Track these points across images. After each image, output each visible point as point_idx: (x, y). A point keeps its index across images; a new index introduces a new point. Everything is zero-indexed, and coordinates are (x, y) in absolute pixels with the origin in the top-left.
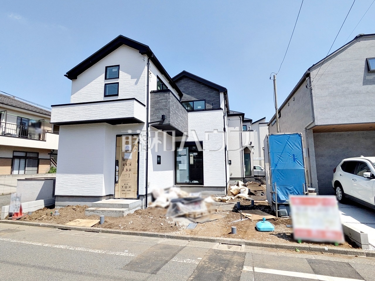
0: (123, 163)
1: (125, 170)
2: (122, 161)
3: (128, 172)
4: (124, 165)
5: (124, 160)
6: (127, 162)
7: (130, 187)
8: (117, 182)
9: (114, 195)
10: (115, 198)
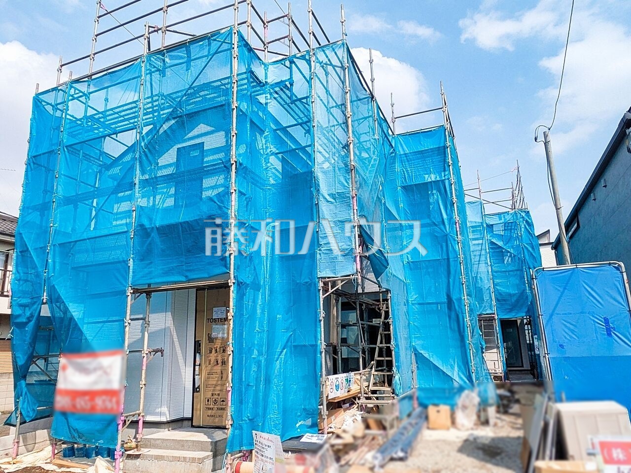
2: (208, 342)
5: (211, 340)
7: (223, 401)
8: (198, 390)
9: (191, 419)
10: (193, 426)
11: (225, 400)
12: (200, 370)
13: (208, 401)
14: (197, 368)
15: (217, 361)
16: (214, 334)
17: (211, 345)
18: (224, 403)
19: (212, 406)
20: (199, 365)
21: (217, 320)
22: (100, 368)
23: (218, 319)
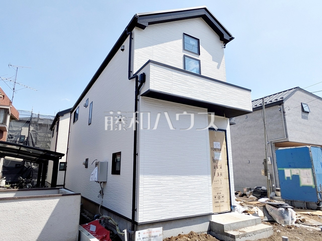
0: (214, 165)
1: (216, 174)
3: (220, 177)
4: (215, 168)
5: (214, 160)
6: (218, 165)
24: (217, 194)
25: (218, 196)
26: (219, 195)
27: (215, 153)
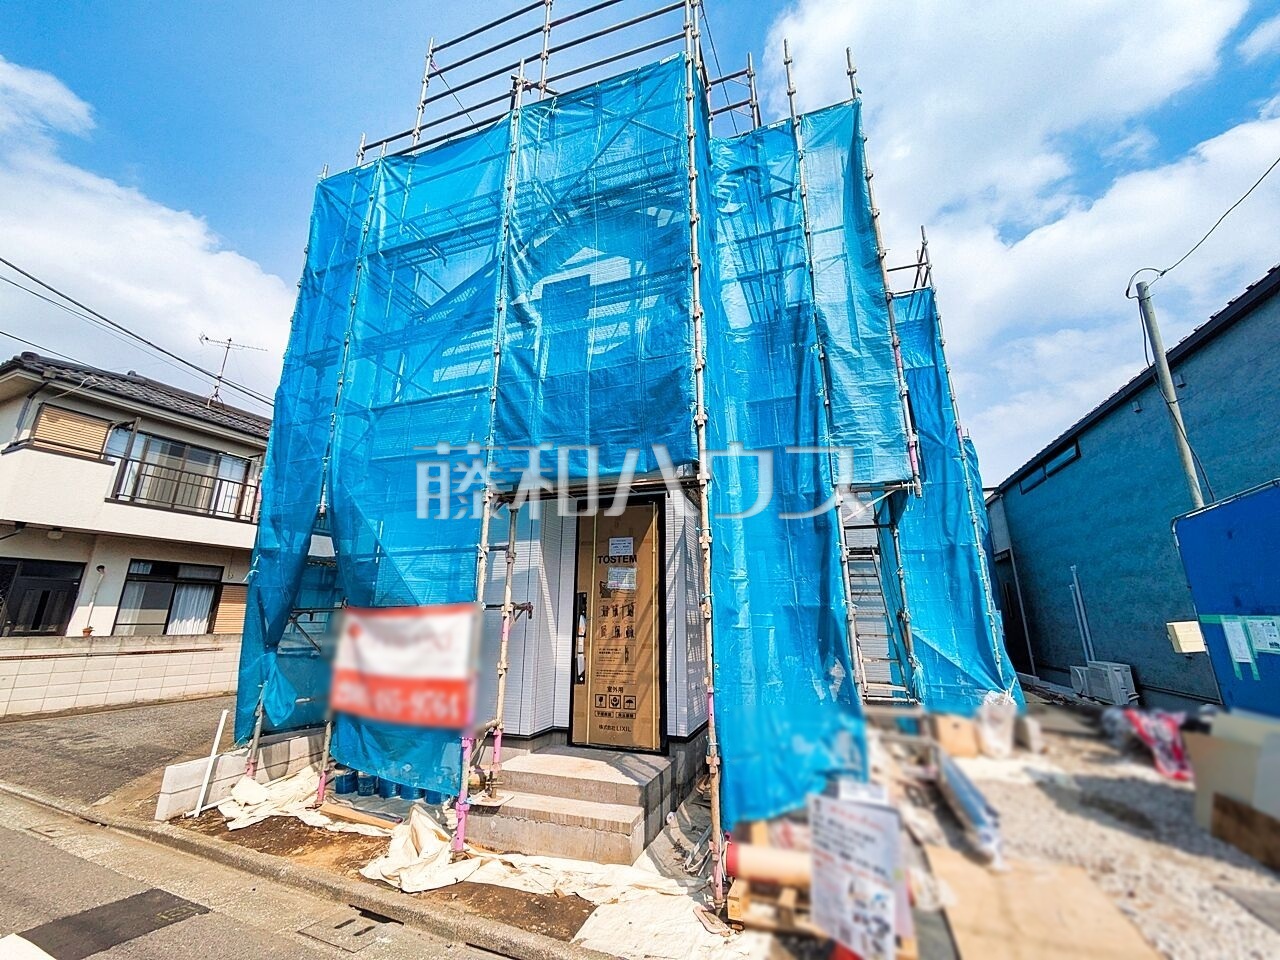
0: (605, 604)
1: (610, 632)
2: (600, 595)
3: (622, 642)
5: (605, 592)
6: (620, 604)
7: (630, 702)
8: (581, 679)
9: (568, 731)
10: (570, 744)
11: (632, 699)
12: (586, 644)
13: (601, 700)
14: (581, 641)
15: (618, 631)
16: (611, 583)
17: (607, 602)
18: (632, 706)
19: (608, 710)
20: (585, 636)
21: (617, 559)
22: (428, 635)
23: (619, 557)
24: (610, 689)
25: (612, 698)
26: (614, 693)
27: (611, 570)
